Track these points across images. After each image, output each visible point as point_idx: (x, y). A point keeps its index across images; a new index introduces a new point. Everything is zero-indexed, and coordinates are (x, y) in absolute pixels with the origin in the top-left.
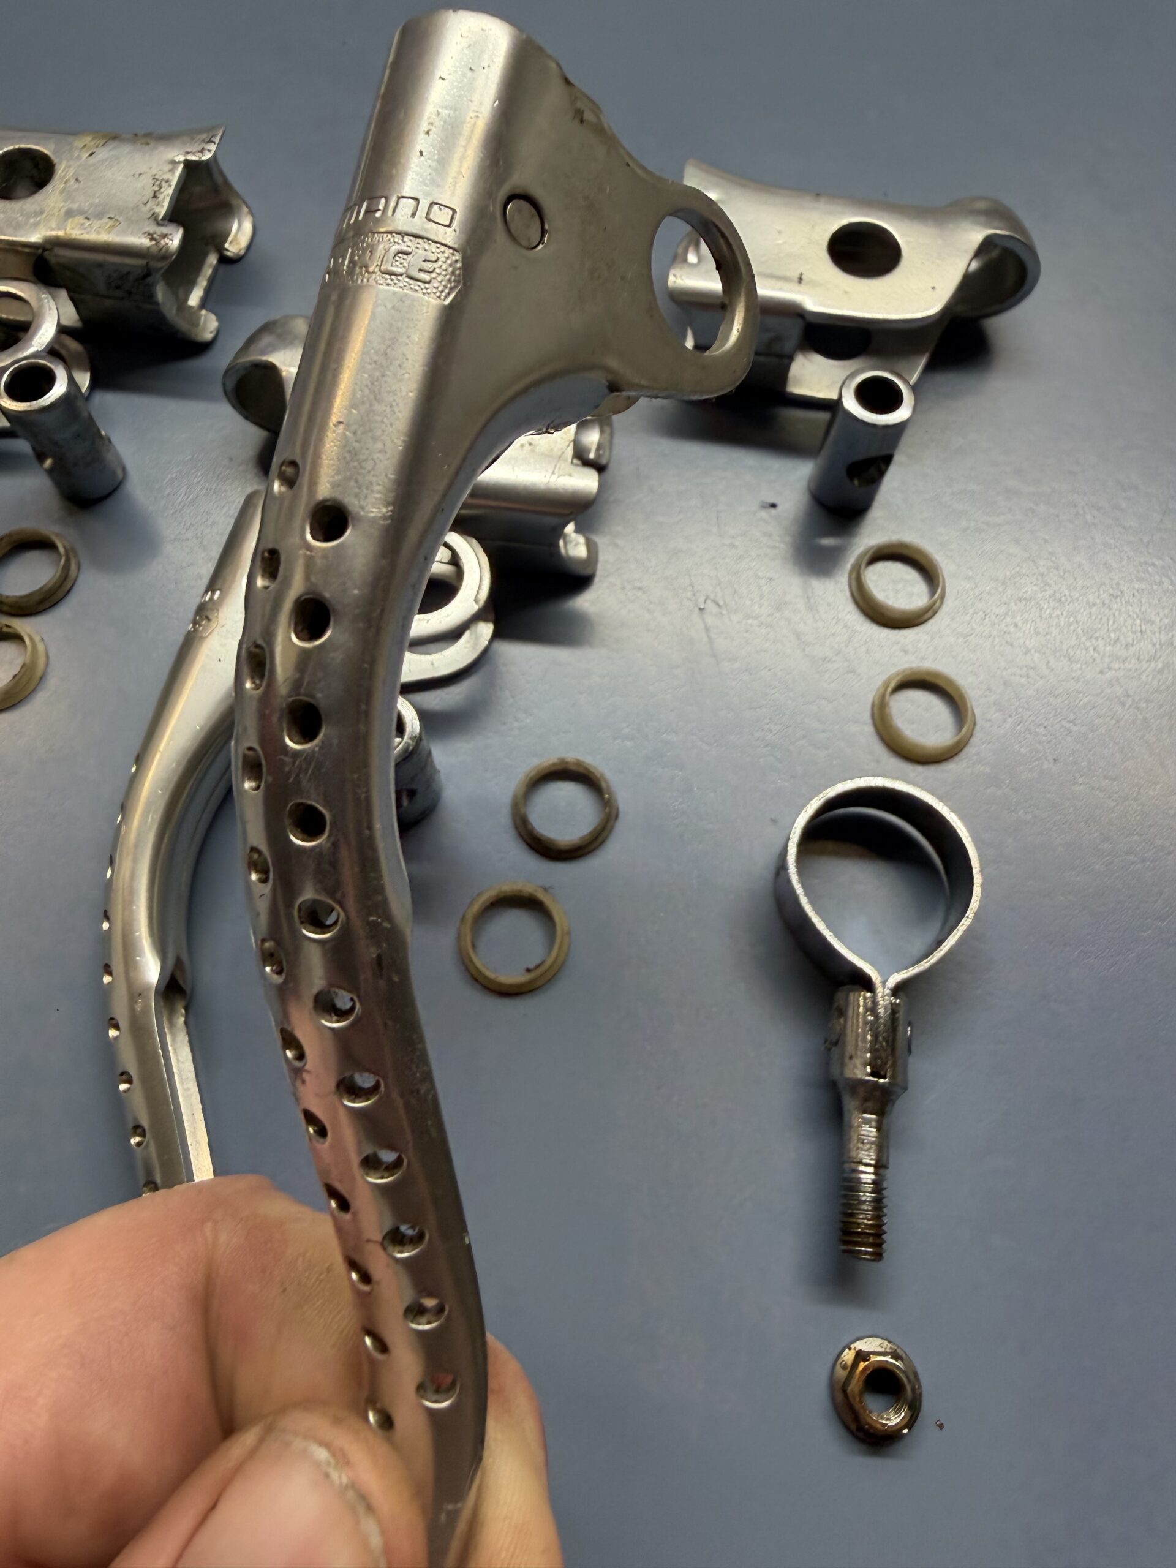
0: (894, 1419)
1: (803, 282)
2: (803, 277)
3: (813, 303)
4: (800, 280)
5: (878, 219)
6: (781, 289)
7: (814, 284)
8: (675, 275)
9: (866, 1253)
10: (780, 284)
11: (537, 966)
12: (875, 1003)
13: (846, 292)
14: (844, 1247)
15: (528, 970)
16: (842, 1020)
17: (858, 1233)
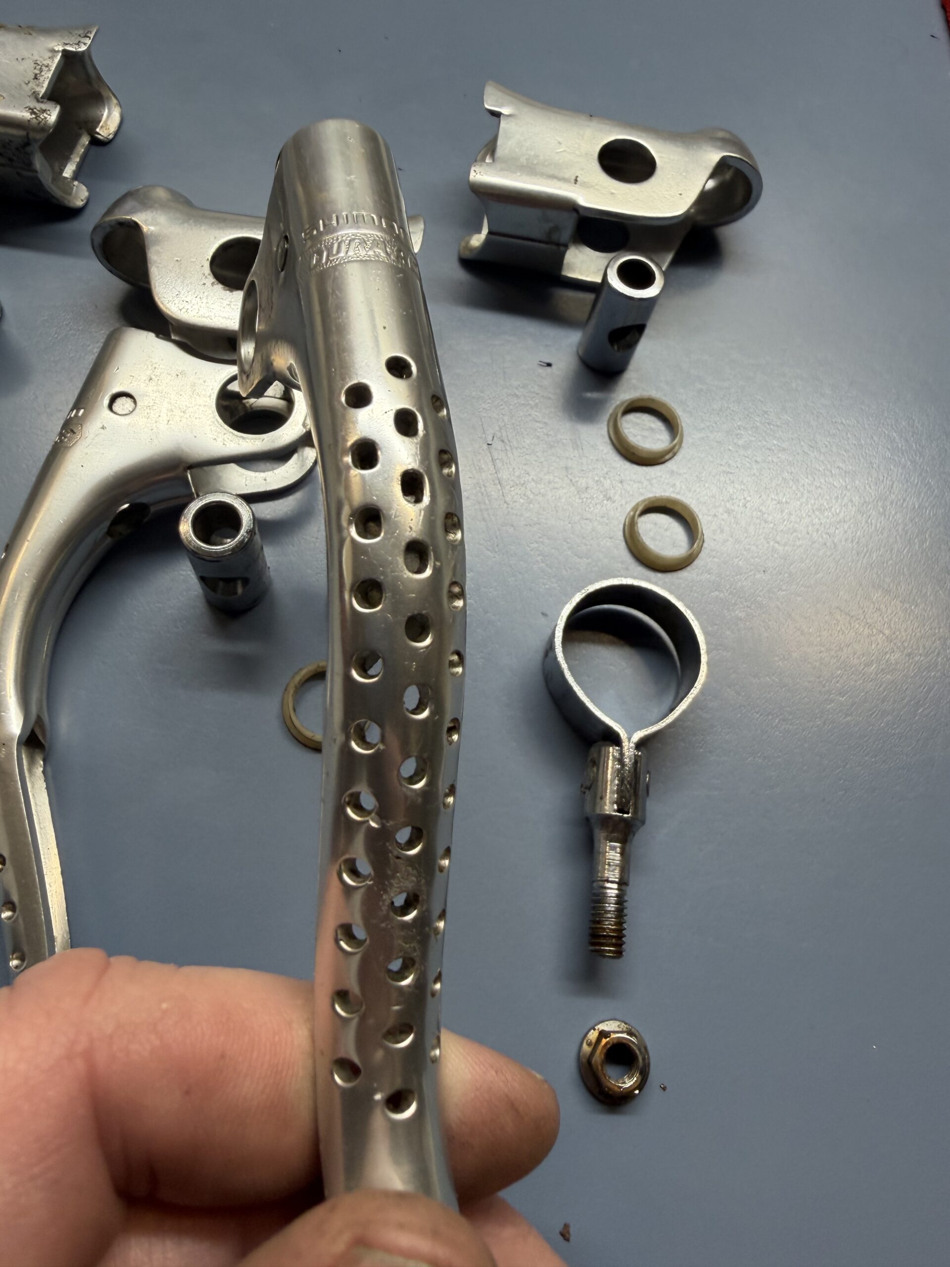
0: (629, 1083)
1: (578, 183)
2: (578, 179)
3: (586, 199)
4: (576, 181)
5: (639, 137)
6: (560, 188)
7: (585, 185)
8: (475, 171)
9: (610, 951)
10: (559, 184)
12: (622, 754)
13: (612, 194)
14: (592, 948)
16: (595, 769)
17: (604, 936)
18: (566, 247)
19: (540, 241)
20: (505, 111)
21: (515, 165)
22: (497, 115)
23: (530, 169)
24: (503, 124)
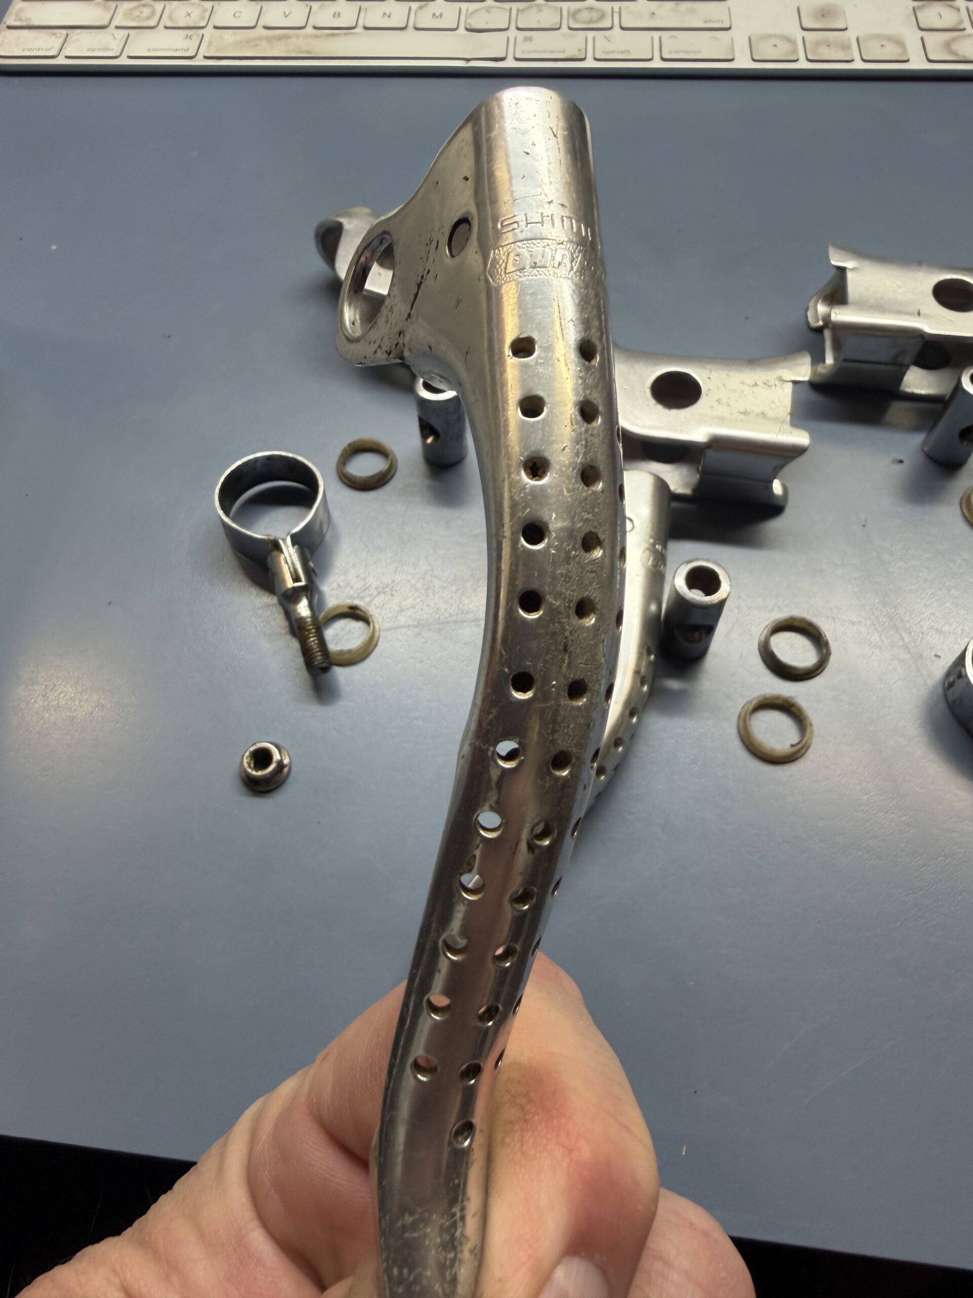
1: (921, 315)
2: (921, 312)
3: (929, 328)
4: (919, 314)
5: (963, 275)
6: (907, 320)
7: (927, 316)
8: (835, 313)
10: (907, 317)
11: (797, 744)
13: (950, 321)
15: (792, 746)
18: (907, 367)
19: (886, 364)
20: (849, 265)
21: (864, 305)
22: (842, 271)
23: (879, 307)
24: (850, 276)
